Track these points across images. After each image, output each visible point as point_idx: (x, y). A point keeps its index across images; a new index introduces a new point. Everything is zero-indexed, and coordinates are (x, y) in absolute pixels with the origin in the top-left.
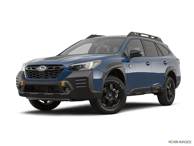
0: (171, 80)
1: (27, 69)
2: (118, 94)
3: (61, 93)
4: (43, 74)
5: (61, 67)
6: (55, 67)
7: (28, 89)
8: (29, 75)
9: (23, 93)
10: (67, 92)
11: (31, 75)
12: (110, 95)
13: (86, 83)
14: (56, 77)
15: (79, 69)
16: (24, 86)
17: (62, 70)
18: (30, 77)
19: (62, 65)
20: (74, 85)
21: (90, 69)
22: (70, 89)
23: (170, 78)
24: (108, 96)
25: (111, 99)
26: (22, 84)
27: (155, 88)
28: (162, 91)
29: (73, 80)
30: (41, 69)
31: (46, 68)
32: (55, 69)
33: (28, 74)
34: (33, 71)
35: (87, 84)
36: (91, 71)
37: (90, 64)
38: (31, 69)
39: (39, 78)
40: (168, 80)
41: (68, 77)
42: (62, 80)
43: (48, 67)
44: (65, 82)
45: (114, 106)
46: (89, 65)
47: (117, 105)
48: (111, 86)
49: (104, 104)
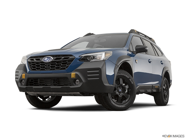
0: (167, 81)
1: (29, 61)
2: (127, 89)
3: (71, 86)
4: (49, 66)
5: (70, 57)
6: (63, 58)
7: (30, 82)
8: (32, 67)
9: (25, 87)
10: (78, 85)
11: (35, 67)
12: (120, 90)
13: (98, 75)
14: (65, 69)
15: (90, 60)
16: (26, 79)
17: (72, 60)
18: (33, 70)
19: (71, 56)
20: (86, 77)
21: (102, 60)
22: (81, 81)
23: (165, 79)
24: (118, 91)
25: (120, 95)
26: (24, 77)
27: (155, 87)
28: (160, 91)
29: (84, 72)
30: (47, 60)
31: (52, 58)
32: (63, 59)
33: (30, 66)
34: (37, 63)
35: (100, 76)
36: (104, 62)
37: (102, 54)
38: (35, 61)
39: (44, 70)
40: (164, 80)
41: (79, 68)
42: (71, 71)
43: (55, 58)
44: (76, 74)
45: (124, 102)
46: (100, 56)
47: (127, 100)
48: (121, 80)
49: (114, 100)
